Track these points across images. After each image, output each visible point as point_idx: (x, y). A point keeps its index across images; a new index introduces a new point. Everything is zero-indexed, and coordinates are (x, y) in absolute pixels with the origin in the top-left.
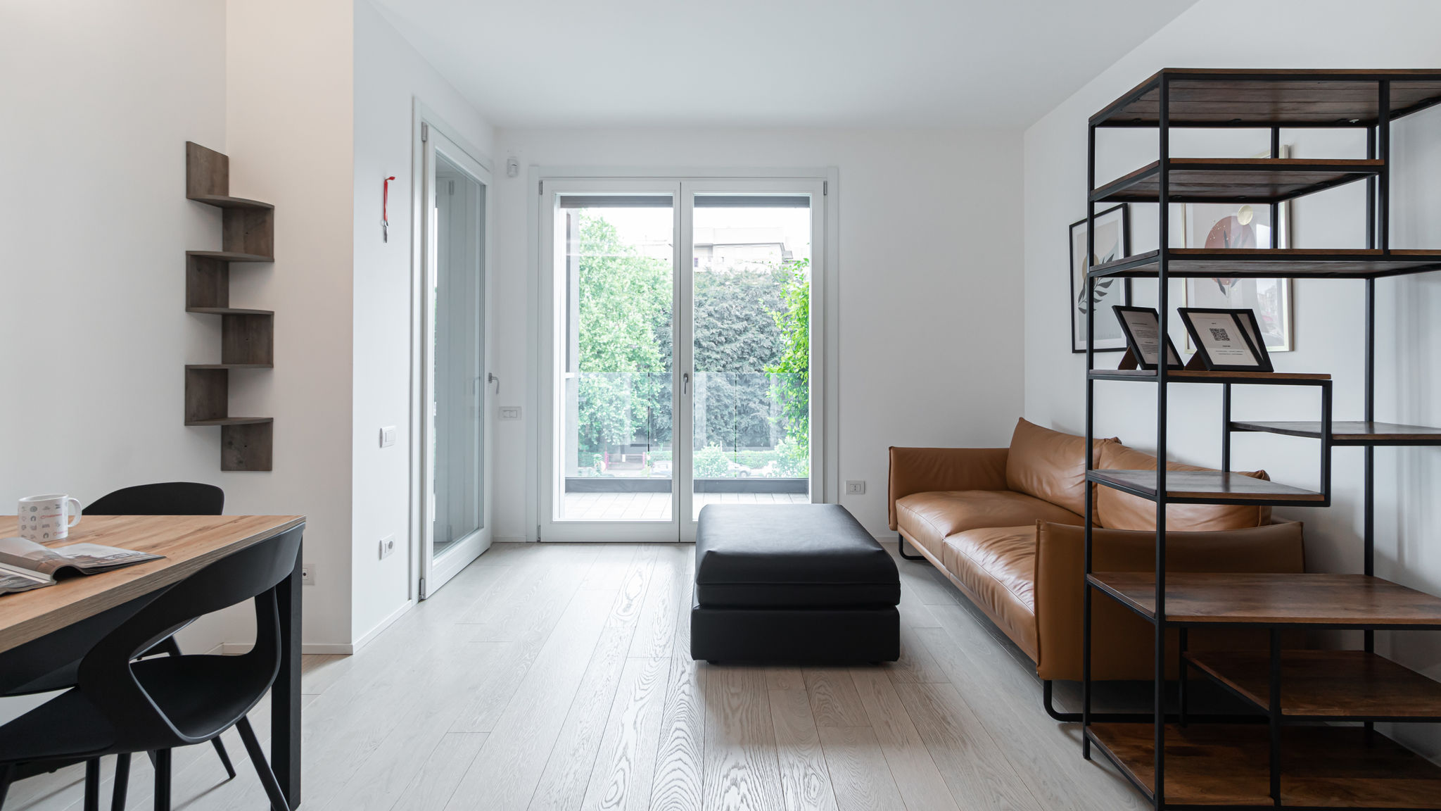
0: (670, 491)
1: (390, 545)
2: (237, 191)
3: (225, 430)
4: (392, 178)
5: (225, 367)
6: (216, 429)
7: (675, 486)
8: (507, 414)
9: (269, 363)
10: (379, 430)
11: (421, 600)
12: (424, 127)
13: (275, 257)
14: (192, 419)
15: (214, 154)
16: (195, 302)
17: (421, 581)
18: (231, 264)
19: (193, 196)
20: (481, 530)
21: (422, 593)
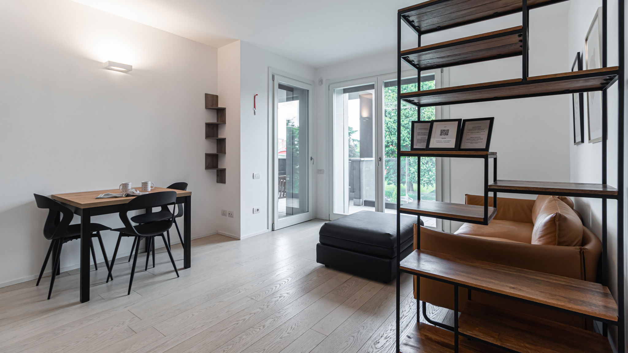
0: (374, 206)
1: (258, 210)
2: (220, 106)
3: (217, 171)
4: (257, 95)
5: (217, 154)
6: (215, 171)
7: (376, 204)
8: (320, 172)
9: (225, 153)
10: (253, 174)
11: (273, 230)
12: (273, 76)
13: (226, 123)
14: (207, 168)
15: (213, 95)
16: (208, 136)
17: (273, 224)
18: (219, 125)
19: (207, 107)
20: (307, 213)
21: (273, 228)
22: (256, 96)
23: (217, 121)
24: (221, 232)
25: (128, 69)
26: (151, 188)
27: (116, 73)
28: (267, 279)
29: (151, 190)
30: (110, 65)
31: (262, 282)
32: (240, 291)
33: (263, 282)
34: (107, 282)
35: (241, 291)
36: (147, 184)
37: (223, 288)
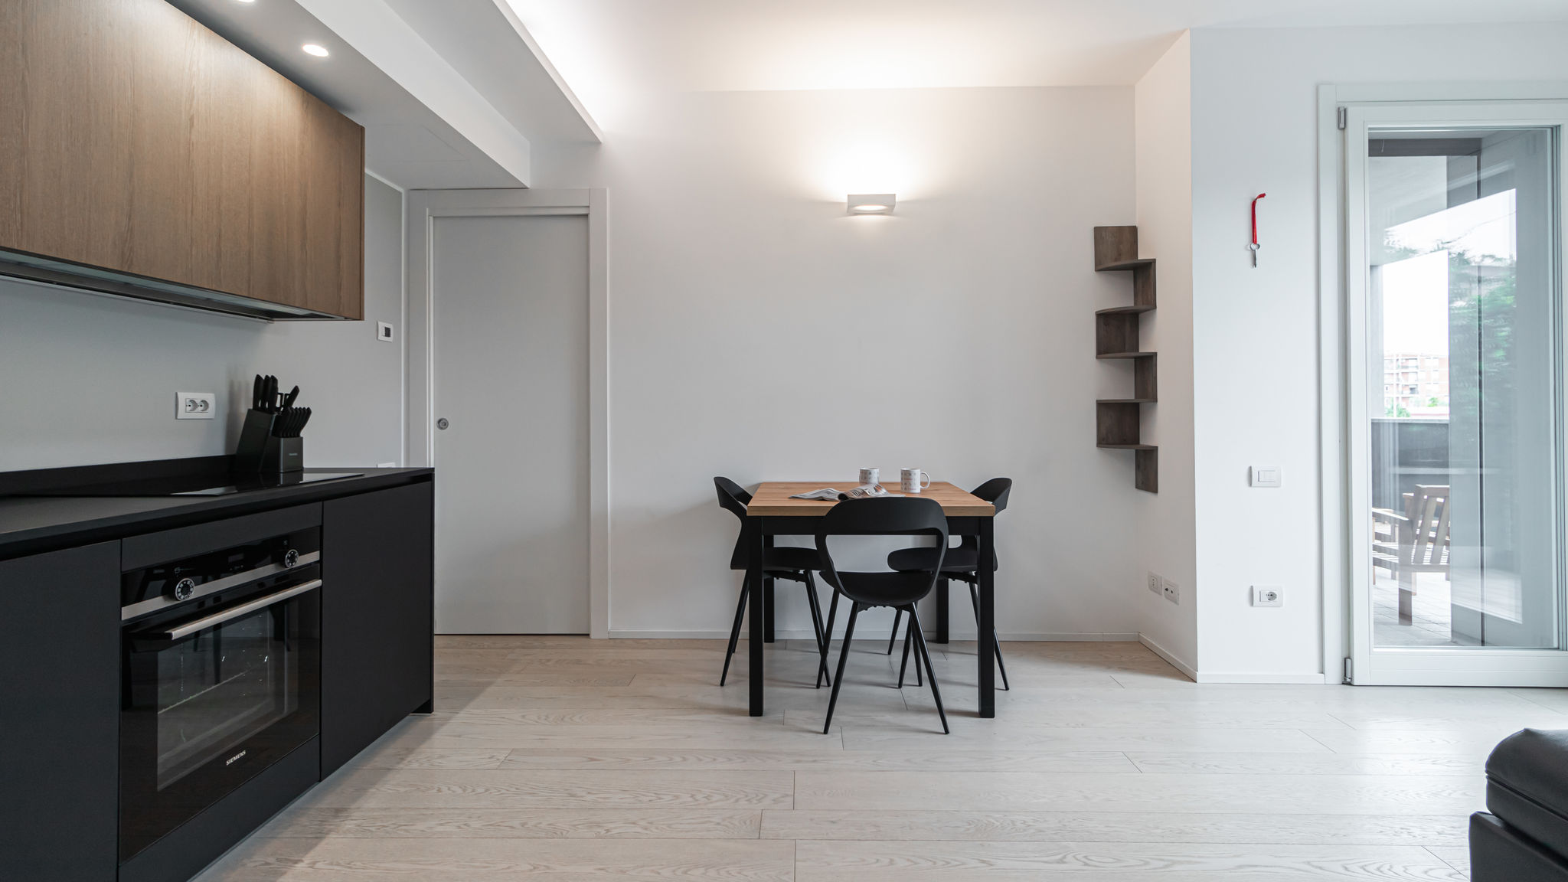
1: (1273, 596)
2: (1143, 255)
3: (1137, 452)
4: (1262, 196)
5: (1136, 401)
6: (1132, 452)
9: (1156, 400)
10: (1247, 468)
11: (1347, 681)
12: (1342, 114)
13: (1159, 306)
14: (1103, 441)
15: (1120, 229)
16: (1104, 350)
17: (1347, 660)
18: (1140, 316)
19: (1100, 268)
20: (1556, 652)
21: (1349, 675)
22: (1259, 202)
23: (1135, 303)
24: (1148, 639)
25: (889, 204)
26: (920, 487)
27: (869, 221)
28: (1189, 862)
29: (921, 490)
30: (853, 205)
31: (1162, 864)
32: (1064, 857)
33: (1166, 866)
34: (818, 686)
35: (1069, 858)
36: (910, 475)
37: (1025, 822)
